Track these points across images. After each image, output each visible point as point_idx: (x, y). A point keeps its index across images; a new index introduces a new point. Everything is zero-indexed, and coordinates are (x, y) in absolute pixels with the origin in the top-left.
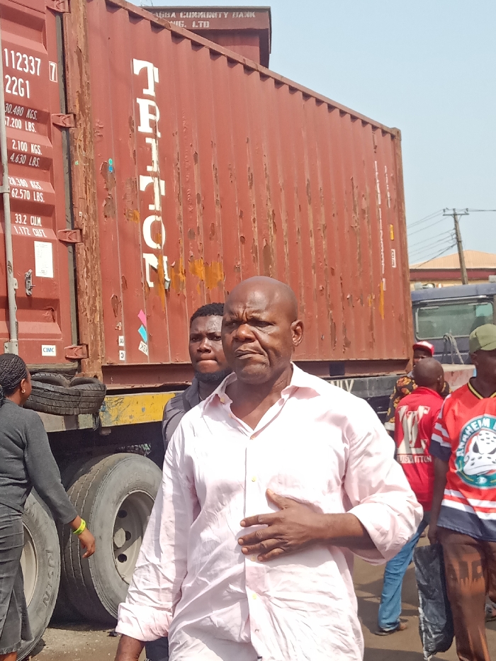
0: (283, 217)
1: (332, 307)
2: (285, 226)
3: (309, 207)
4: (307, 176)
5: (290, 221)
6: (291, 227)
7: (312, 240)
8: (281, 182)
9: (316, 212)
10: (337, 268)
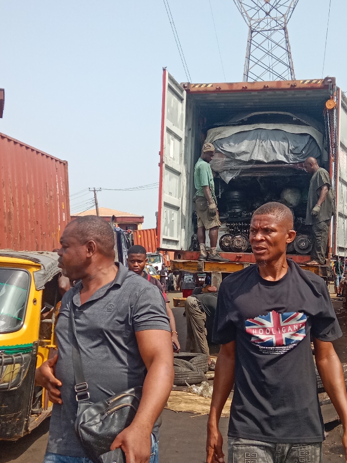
0: (17, 199)
1: (37, 238)
2: (17, 203)
3: (28, 195)
4: (27, 182)
5: (20, 201)
6: (20, 204)
7: (29, 209)
8: (16, 185)
9: (31, 197)
10: (39, 222)
